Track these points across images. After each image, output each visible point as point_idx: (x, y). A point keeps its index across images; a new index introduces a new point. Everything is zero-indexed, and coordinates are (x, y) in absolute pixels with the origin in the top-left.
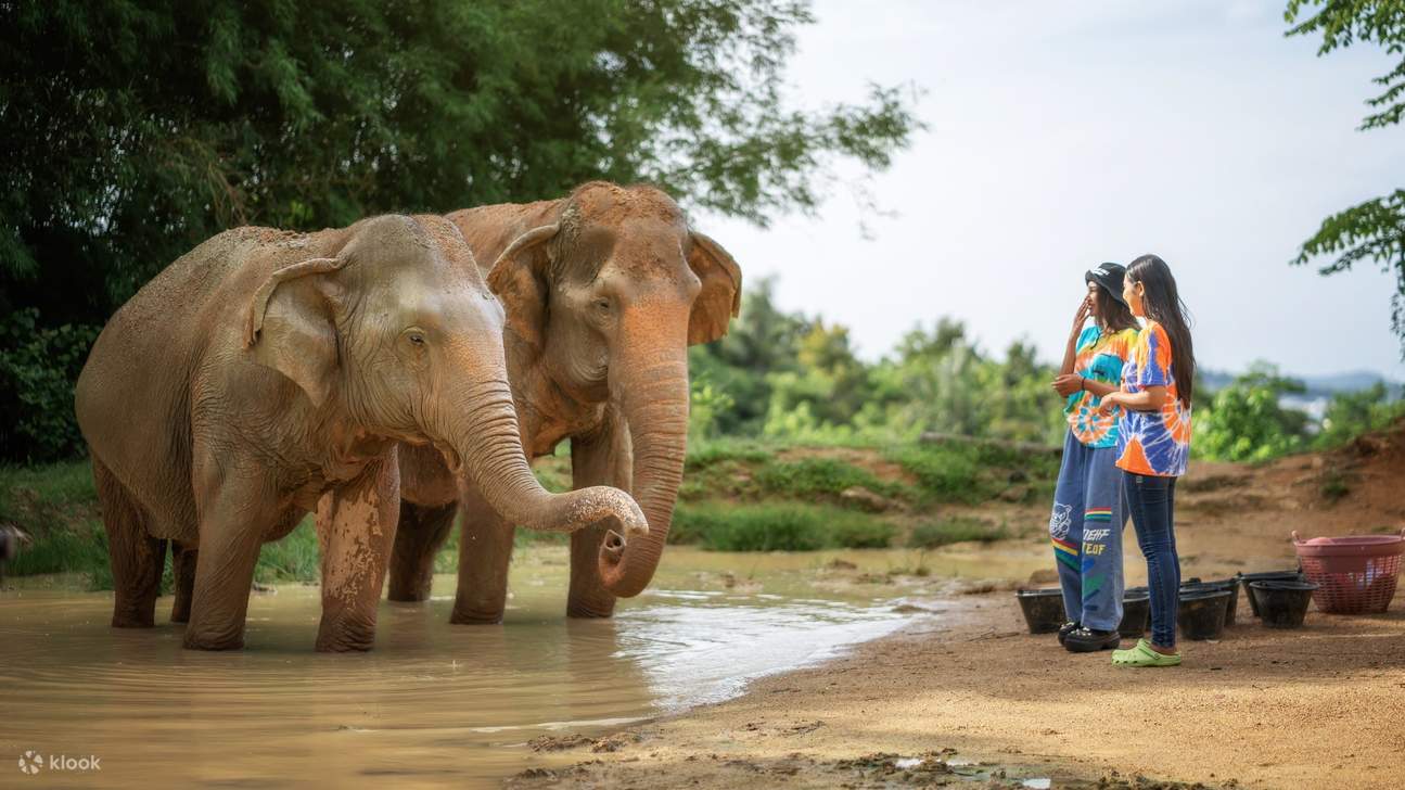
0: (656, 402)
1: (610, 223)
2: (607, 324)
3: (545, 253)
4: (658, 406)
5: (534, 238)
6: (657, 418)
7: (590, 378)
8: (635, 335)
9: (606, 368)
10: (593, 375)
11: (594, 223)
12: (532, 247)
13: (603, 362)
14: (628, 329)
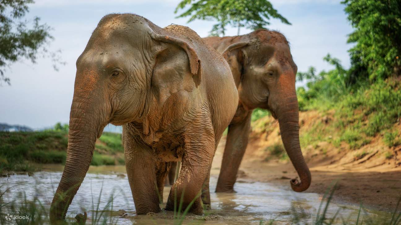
0: (291, 110)
1: (272, 44)
2: (271, 81)
3: (243, 52)
4: (292, 112)
5: (239, 45)
6: (292, 116)
7: (260, 101)
8: (283, 85)
9: (268, 97)
10: (262, 100)
11: (266, 44)
12: (237, 49)
13: (266, 95)
14: (280, 83)
